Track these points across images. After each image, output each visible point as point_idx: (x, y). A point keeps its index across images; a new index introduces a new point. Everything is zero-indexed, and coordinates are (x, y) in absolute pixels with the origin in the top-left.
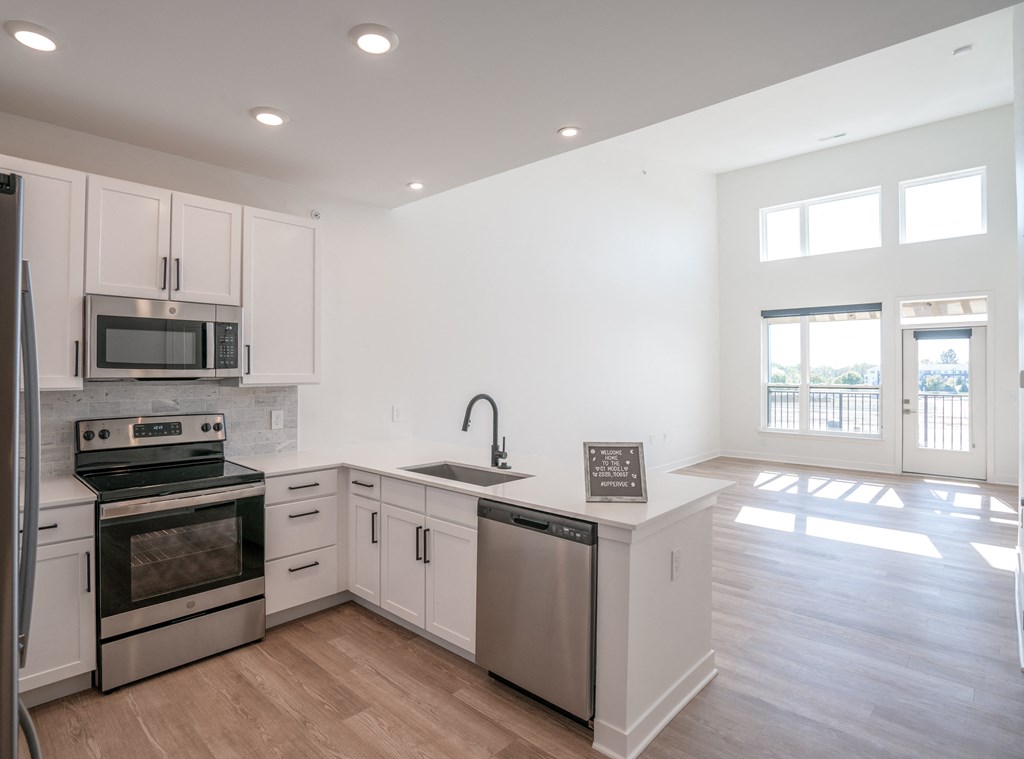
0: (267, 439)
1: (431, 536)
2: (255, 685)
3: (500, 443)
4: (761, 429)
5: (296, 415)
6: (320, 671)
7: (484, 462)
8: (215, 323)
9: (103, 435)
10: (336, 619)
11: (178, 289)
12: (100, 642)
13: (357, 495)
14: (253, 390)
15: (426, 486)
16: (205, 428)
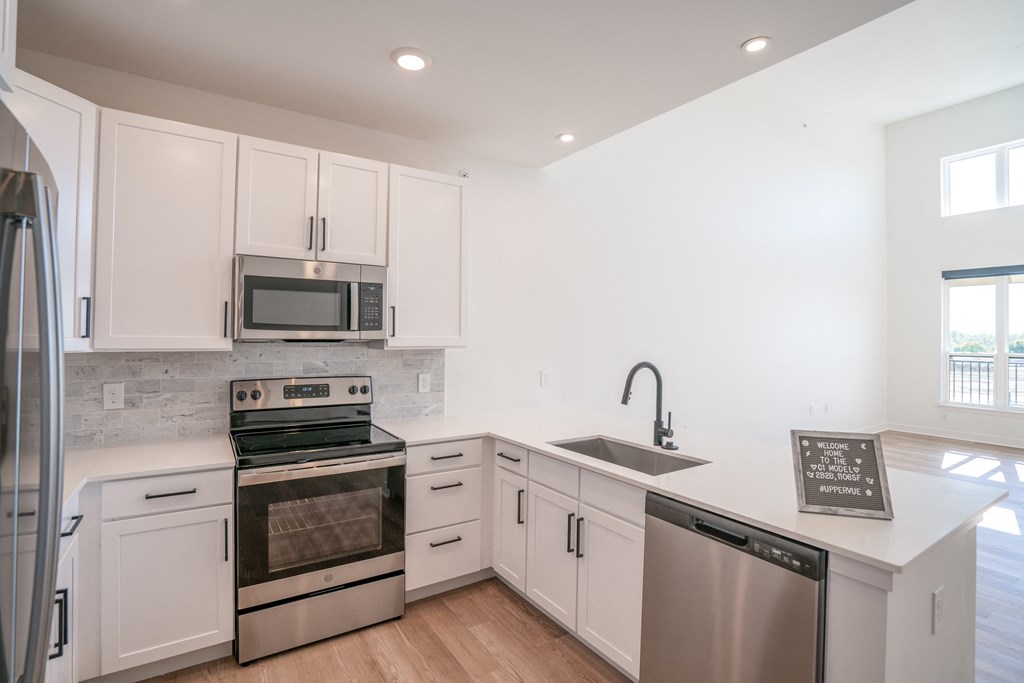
0: (414, 403)
1: (584, 525)
2: (389, 678)
3: (664, 418)
4: (941, 403)
5: (442, 378)
6: (458, 667)
7: (645, 439)
8: (360, 284)
9: (255, 396)
10: (477, 597)
11: (324, 249)
12: (238, 613)
13: (502, 467)
14: (400, 353)
15: (580, 468)
16: (352, 391)
